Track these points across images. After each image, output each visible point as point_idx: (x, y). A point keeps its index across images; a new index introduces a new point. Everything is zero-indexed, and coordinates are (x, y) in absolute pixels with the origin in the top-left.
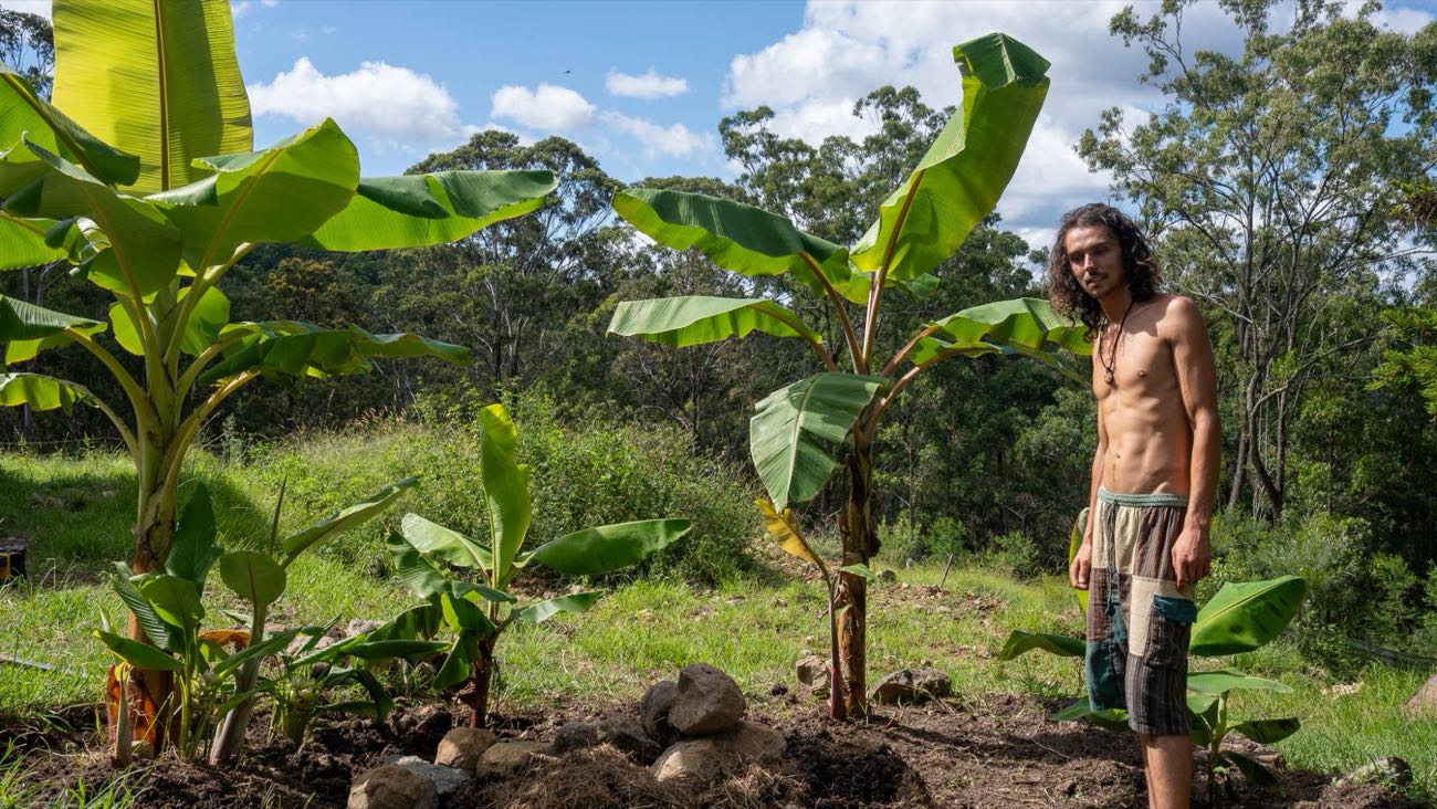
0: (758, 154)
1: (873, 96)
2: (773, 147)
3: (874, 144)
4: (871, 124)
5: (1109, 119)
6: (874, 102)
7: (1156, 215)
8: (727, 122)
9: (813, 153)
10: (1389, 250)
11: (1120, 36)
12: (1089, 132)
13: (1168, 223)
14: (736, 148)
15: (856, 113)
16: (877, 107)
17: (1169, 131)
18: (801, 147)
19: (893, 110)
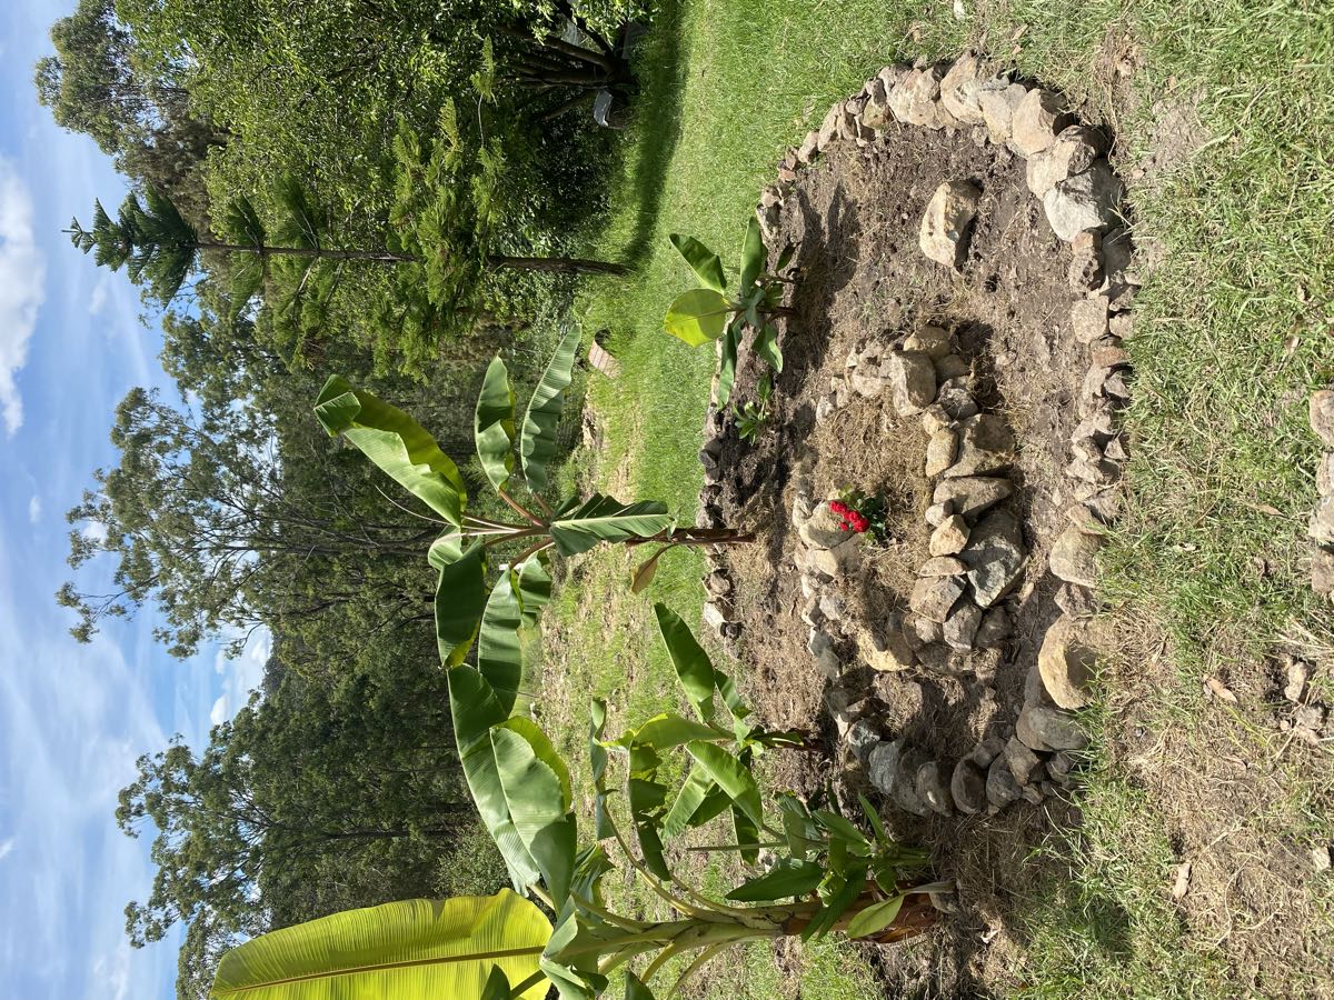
0: (164, 913)
1: (122, 825)
2: (158, 902)
3: (162, 822)
4: (146, 824)
5: (160, 638)
6: (127, 824)
7: (233, 612)
8: (133, 943)
9: (164, 869)
10: (268, 465)
11: (90, 637)
12: (169, 652)
13: (238, 605)
14: (156, 933)
15: (136, 836)
16: (131, 821)
17: (172, 600)
18: (161, 879)
19: (133, 809)
